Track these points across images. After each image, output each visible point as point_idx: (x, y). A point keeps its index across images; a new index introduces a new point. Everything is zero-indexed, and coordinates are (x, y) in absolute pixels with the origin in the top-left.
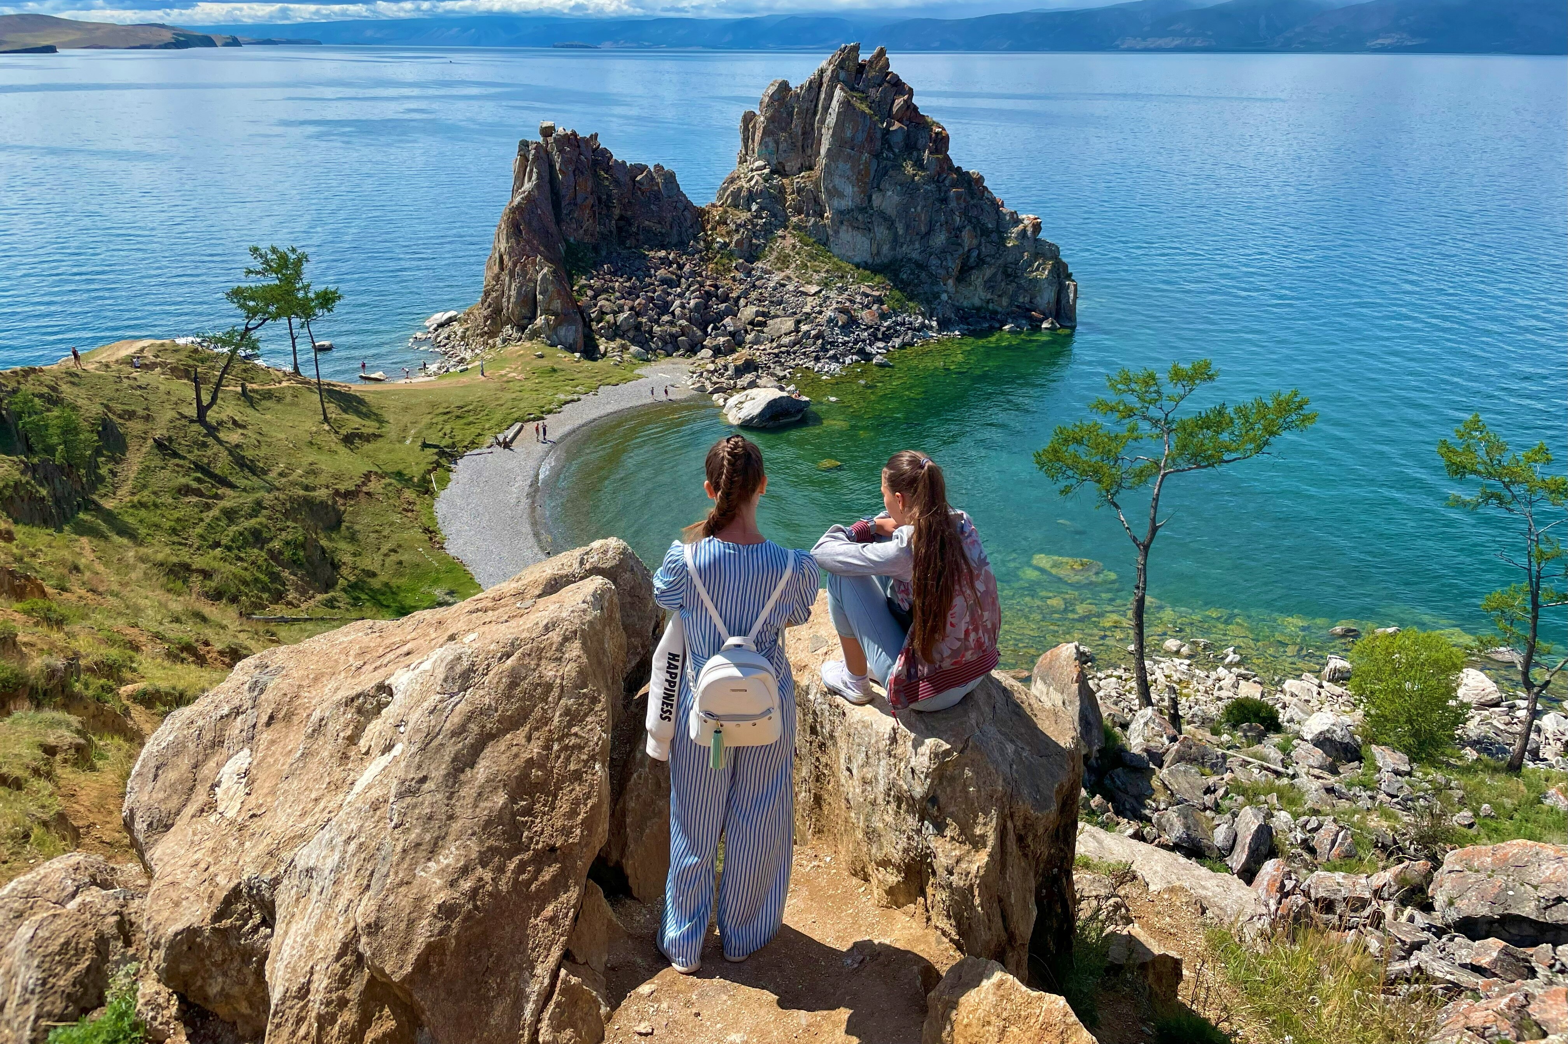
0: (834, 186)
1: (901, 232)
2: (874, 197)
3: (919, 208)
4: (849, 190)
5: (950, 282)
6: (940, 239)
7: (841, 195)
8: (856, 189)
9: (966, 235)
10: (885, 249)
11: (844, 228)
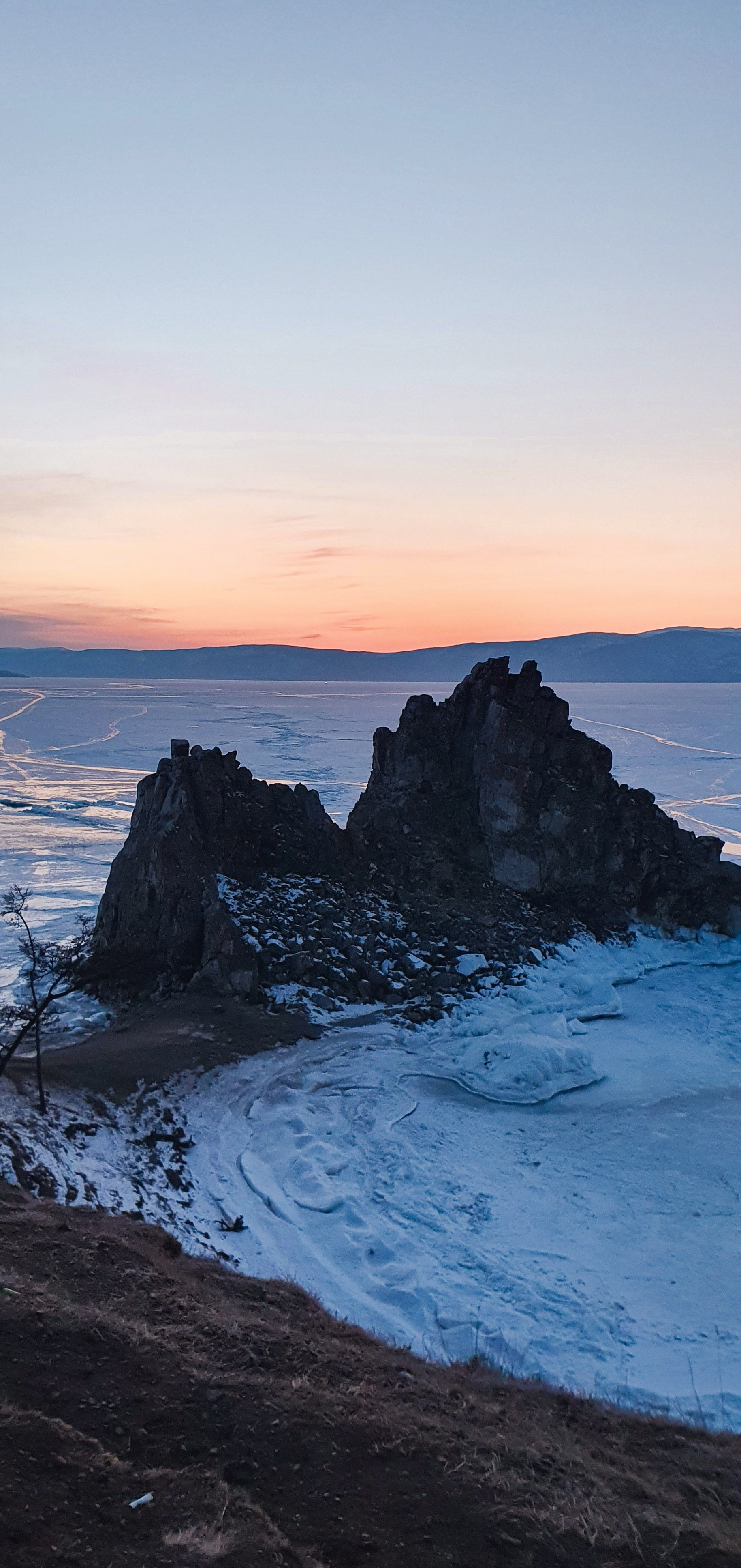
0: (497, 806)
1: (573, 855)
2: (541, 817)
3: (592, 829)
4: (513, 810)
5: (634, 910)
6: (617, 862)
7: (504, 816)
8: (521, 808)
9: (643, 856)
10: (557, 874)
11: (510, 851)
